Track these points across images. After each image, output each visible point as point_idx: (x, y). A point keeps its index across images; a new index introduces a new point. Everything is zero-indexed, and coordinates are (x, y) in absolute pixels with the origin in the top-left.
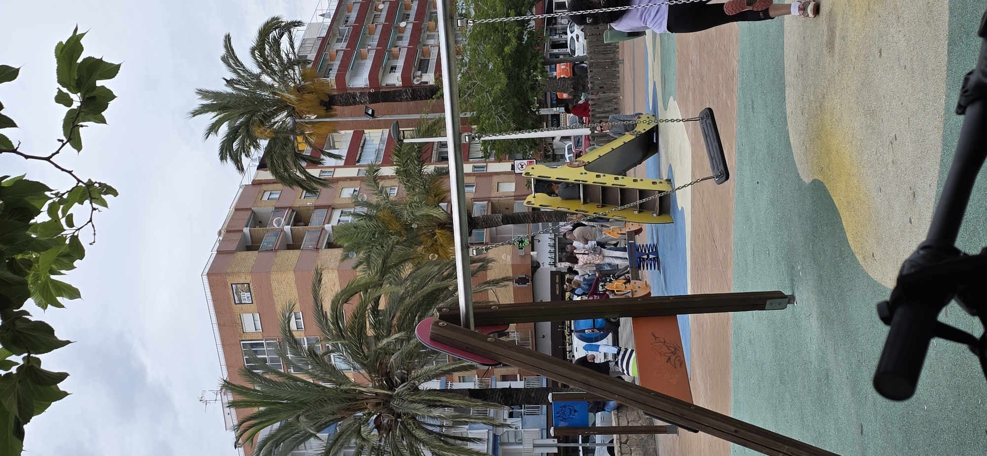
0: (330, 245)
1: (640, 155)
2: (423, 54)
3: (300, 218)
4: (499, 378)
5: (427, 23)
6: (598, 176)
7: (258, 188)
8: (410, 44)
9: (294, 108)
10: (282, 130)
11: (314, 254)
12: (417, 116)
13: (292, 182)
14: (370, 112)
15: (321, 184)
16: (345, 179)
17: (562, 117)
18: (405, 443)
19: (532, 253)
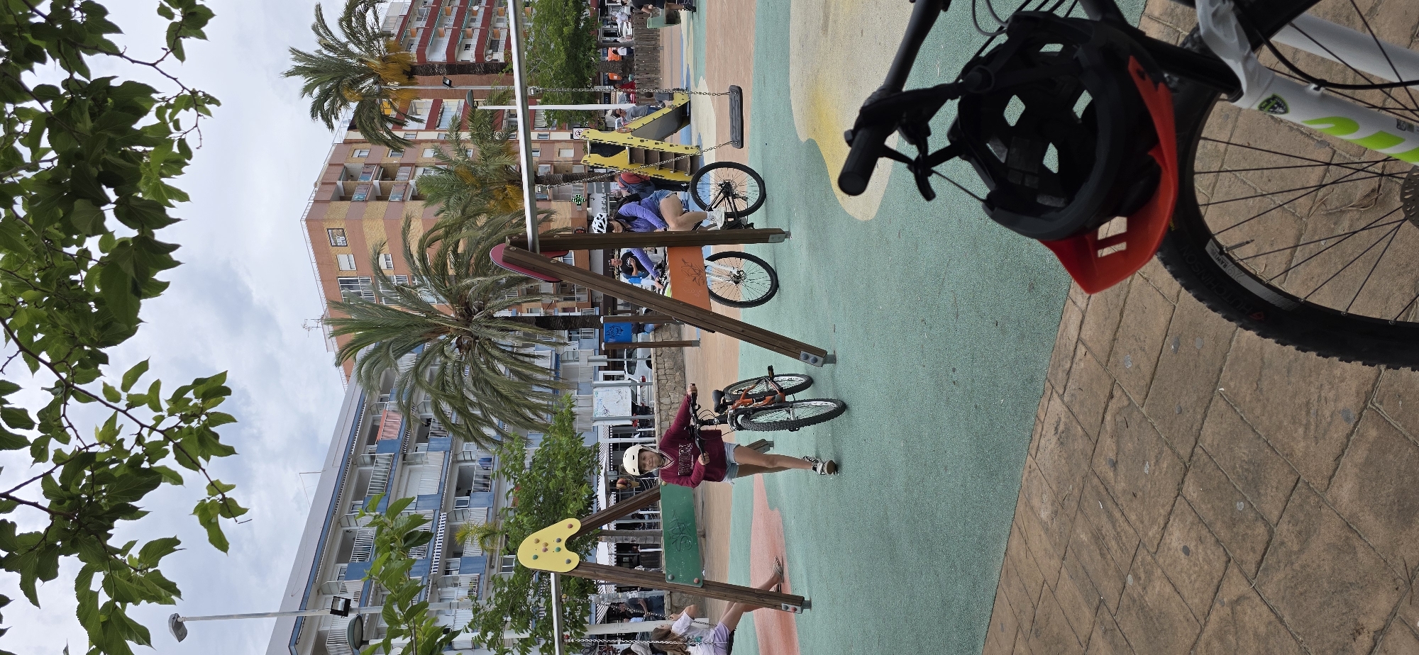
0: (414, 198)
1: (676, 125)
2: (494, 35)
3: (387, 174)
4: (560, 309)
5: (496, 8)
6: (642, 141)
7: (349, 146)
8: (482, 25)
9: (379, 76)
10: (369, 94)
11: (401, 204)
12: (489, 88)
13: (381, 141)
14: (448, 82)
15: (405, 144)
16: (426, 141)
17: (613, 94)
18: (482, 360)
19: (588, 209)
